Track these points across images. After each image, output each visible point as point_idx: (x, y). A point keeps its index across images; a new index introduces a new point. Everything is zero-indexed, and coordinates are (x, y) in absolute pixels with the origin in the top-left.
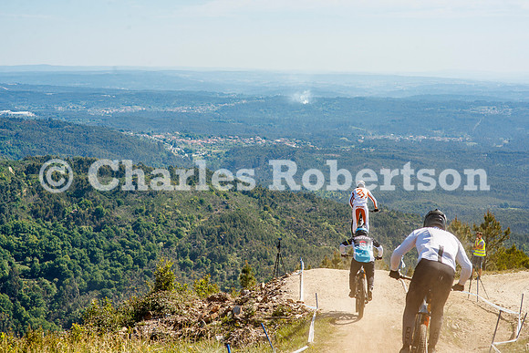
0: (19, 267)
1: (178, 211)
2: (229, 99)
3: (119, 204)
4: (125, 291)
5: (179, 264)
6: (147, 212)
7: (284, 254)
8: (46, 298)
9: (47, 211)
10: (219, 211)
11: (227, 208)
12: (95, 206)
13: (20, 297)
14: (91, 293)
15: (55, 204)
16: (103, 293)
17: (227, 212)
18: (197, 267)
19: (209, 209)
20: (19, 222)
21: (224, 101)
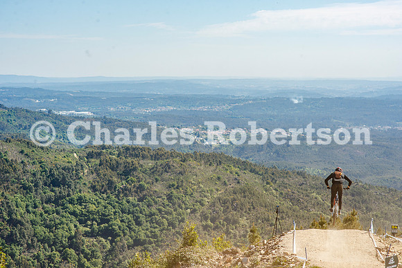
0: (82, 229)
1: (201, 185)
2: (239, 101)
3: (157, 180)
4: (161, 246)
5: (203, 226)
6: (178, 186)
7: (282, 218)
8: (102, 252)
9: (103, 186)
10: (232, 186)
11: (238, 183)
12: (139, 182)
13: (83, 251)
14: (136, 248)
15: (109, 181)
16: (145, 247)
17: (238, 186)
18: (216, 228)
19: (225, 184)
20: (82, 194)
21: (236, 102)
